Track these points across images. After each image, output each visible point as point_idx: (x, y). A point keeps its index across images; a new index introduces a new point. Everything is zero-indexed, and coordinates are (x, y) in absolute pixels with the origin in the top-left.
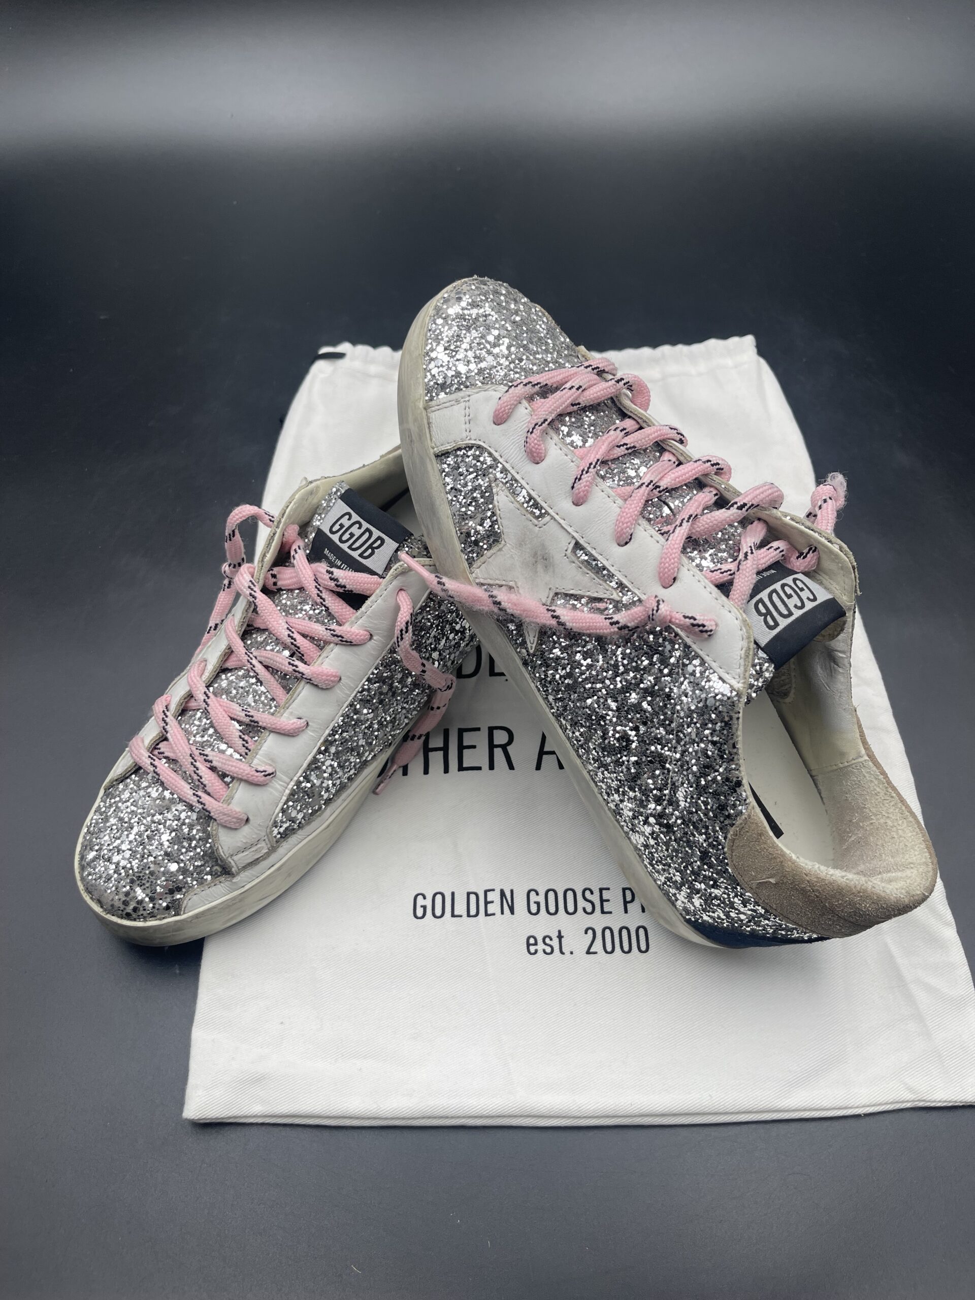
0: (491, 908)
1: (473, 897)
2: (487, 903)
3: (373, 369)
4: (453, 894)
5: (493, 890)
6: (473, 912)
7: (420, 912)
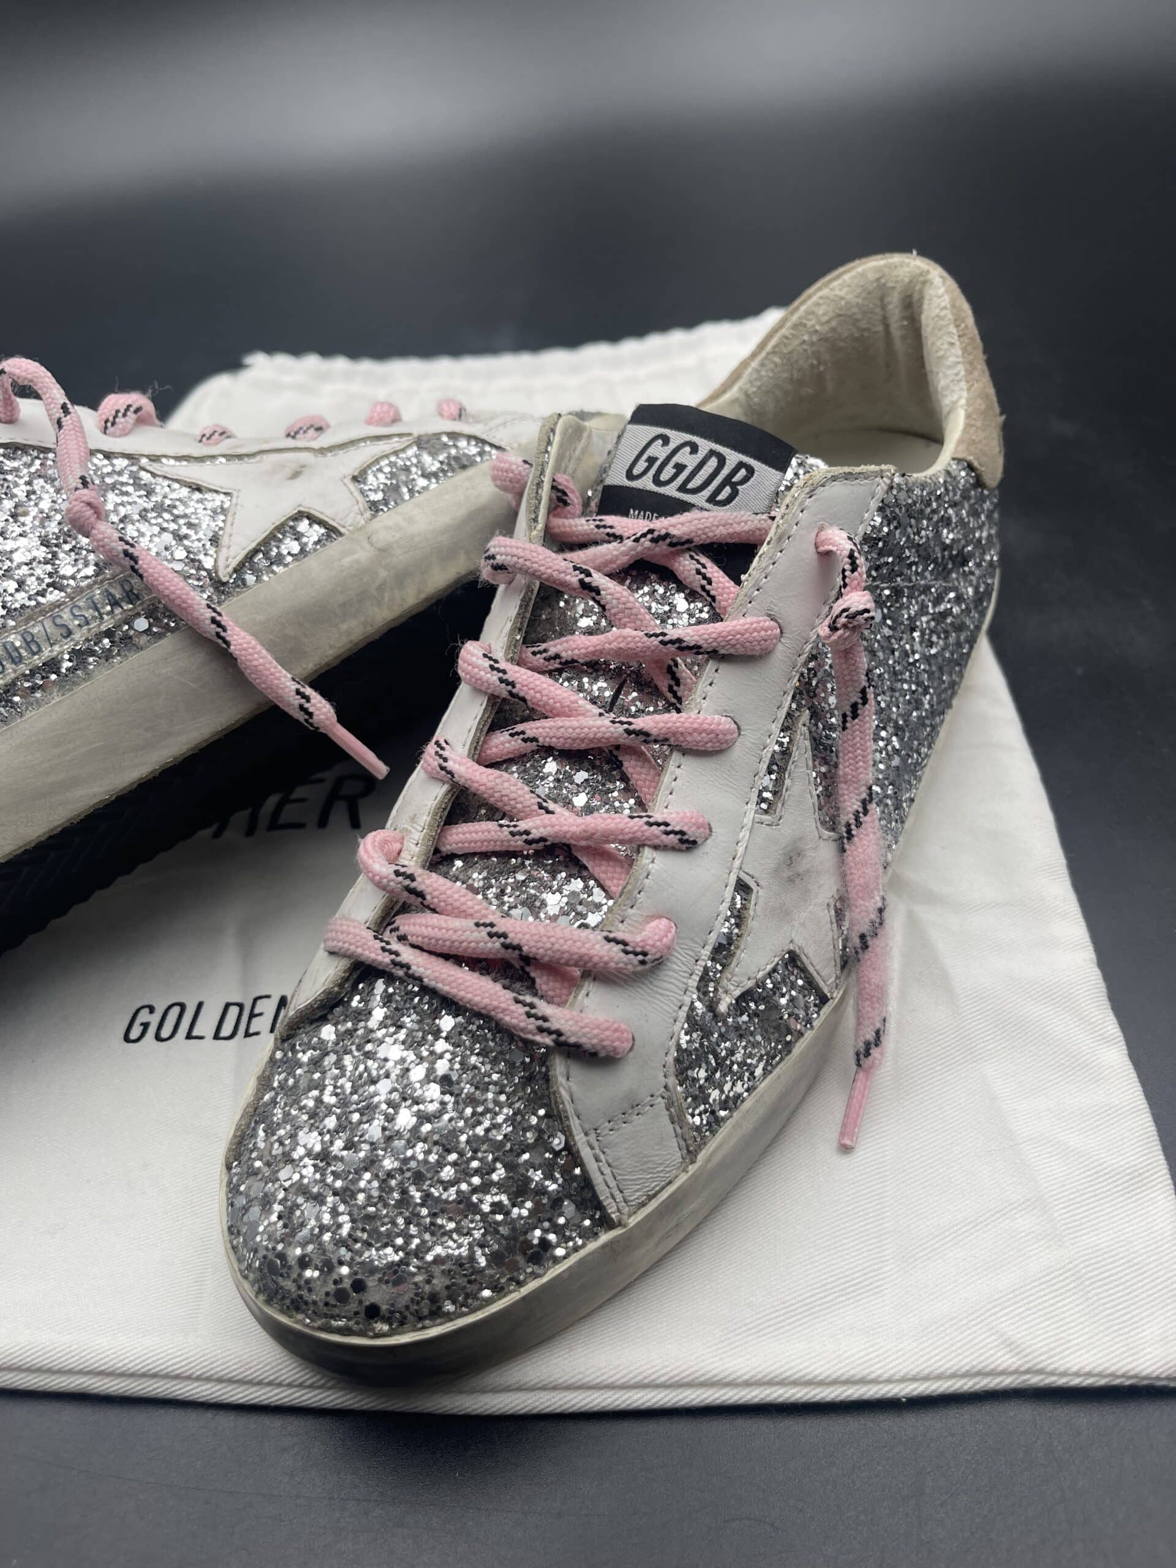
0: (257, 1025)
1: (234, 1011)
2: (252, 1016)
3: (287, 379)
4: (200, 1005)
5: (268, 997)
6: (226, 1031)
7: (135, 1033)
